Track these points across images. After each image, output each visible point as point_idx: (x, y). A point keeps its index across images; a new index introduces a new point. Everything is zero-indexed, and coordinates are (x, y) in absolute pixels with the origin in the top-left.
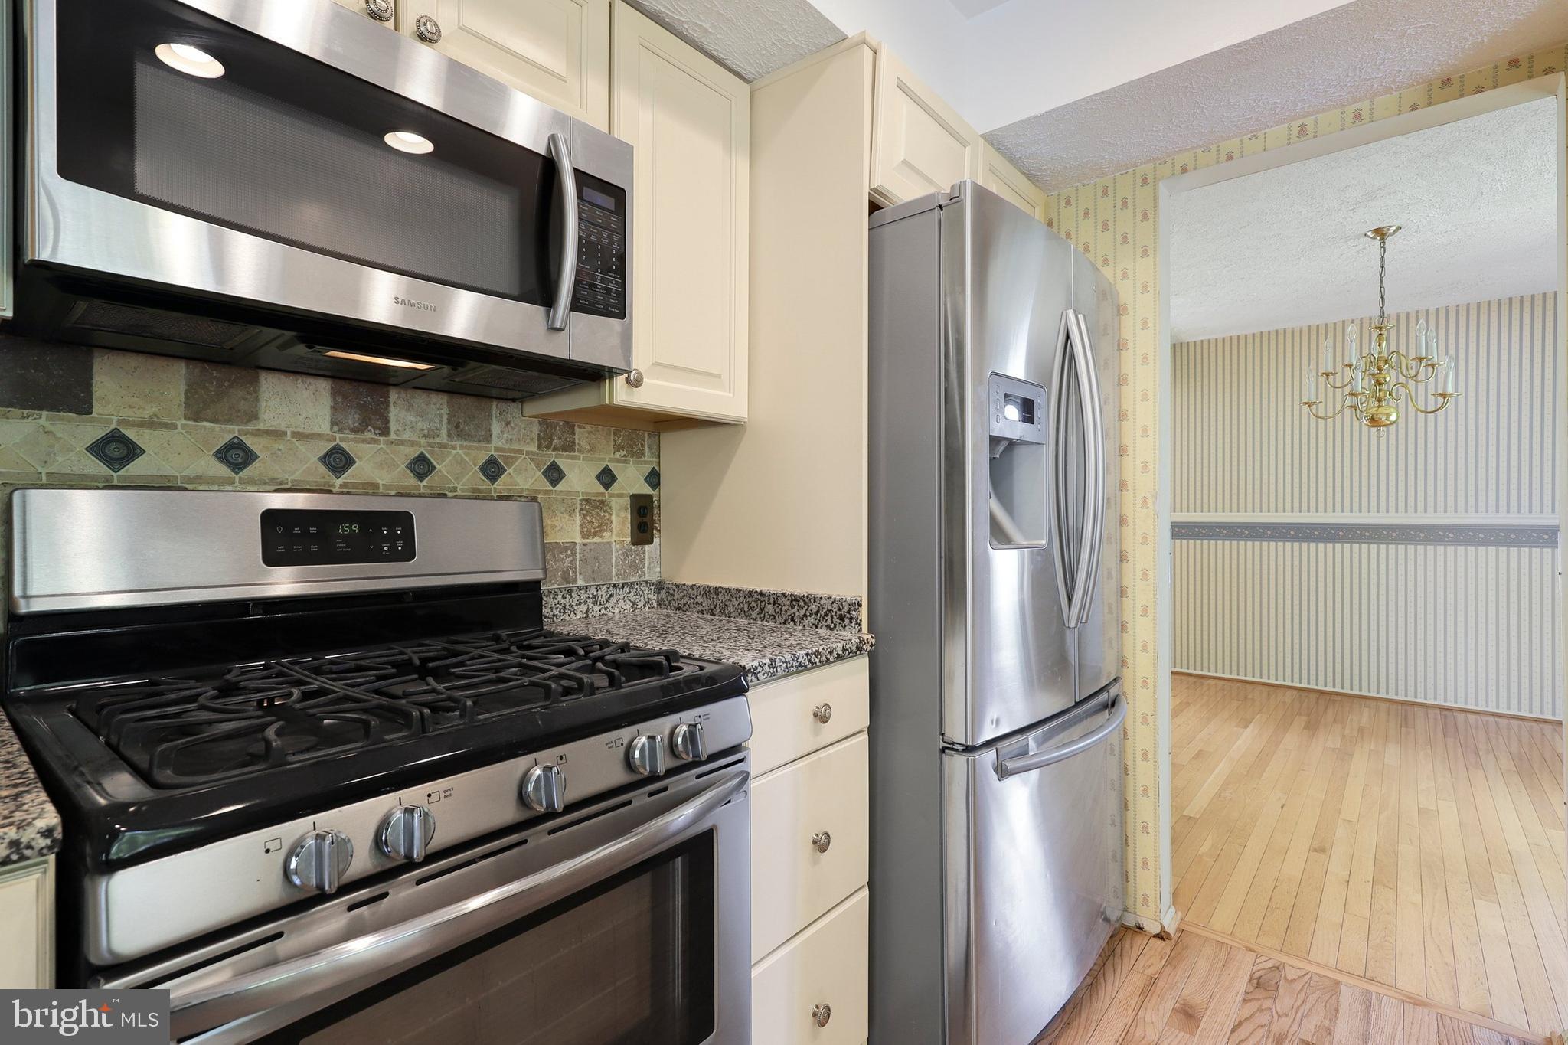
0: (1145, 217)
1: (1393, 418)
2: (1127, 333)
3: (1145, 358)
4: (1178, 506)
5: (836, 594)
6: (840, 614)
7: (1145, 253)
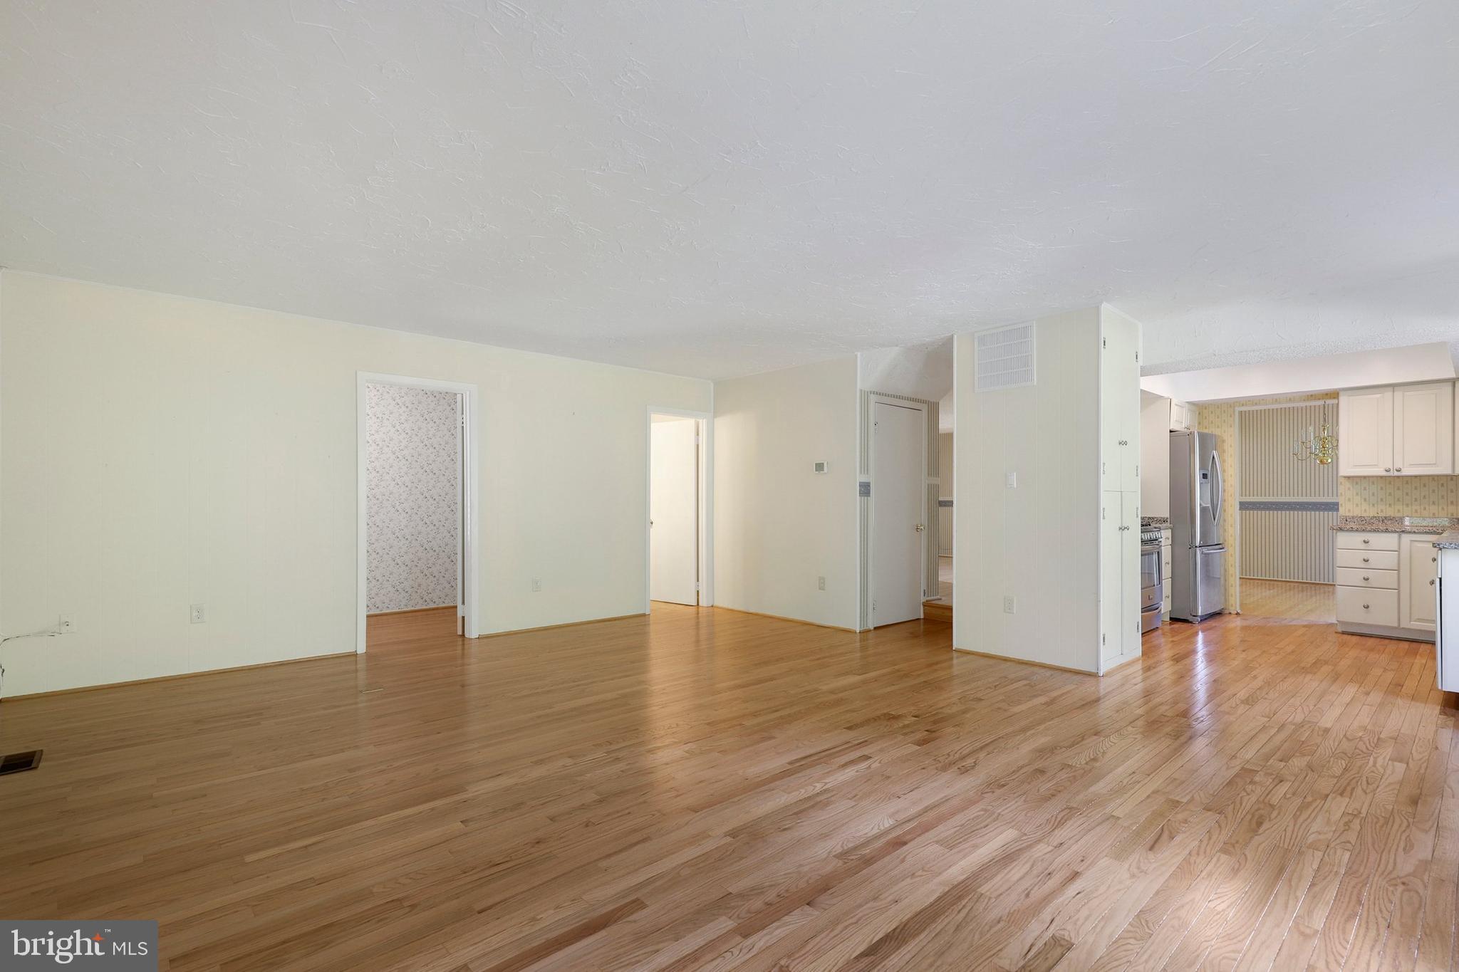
0: (1231, 416)
1: (1330, 461)
2: (1226, 448)
3: (1231, 455)
4: (1244, 493)
5: (1163, 516)
6: (1165, 521)
7: (1231, 426)
